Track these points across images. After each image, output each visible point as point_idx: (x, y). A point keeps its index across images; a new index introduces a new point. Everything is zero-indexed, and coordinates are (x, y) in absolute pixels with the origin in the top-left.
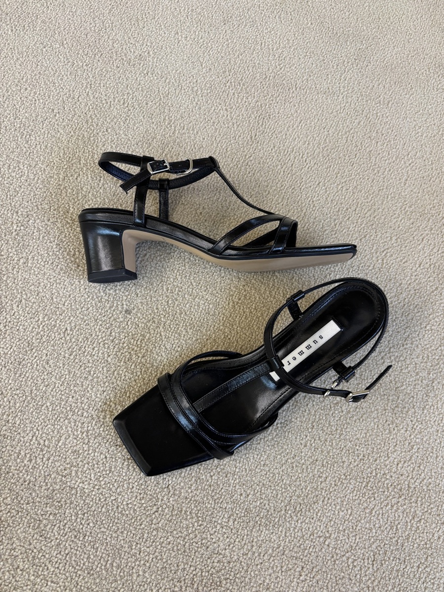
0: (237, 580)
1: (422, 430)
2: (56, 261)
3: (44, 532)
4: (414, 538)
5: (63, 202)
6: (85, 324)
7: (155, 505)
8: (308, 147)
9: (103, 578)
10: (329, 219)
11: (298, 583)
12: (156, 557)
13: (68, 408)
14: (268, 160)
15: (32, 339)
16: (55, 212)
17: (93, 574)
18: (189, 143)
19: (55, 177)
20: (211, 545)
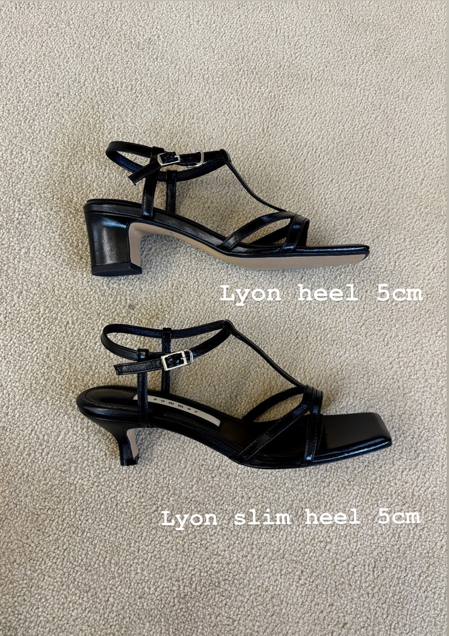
0: (236, 581)
1: (429, 438)
2: (59, 251)
3: (41, 526)
4: (416, 546)
5: (66, 191)
6: (87, 318)
7: (155, 504)
8: (322, 141)
9: (101, 575)
10: (341, 218)
11: (297, 587)
12: (155, 556)
13: (68, 403)
14: (280, 154)
15: (32, 331)
16: (58, 202)
17: (91, 571)
18: (198, 134)
19: (59, 164)
20: (210, 545)
